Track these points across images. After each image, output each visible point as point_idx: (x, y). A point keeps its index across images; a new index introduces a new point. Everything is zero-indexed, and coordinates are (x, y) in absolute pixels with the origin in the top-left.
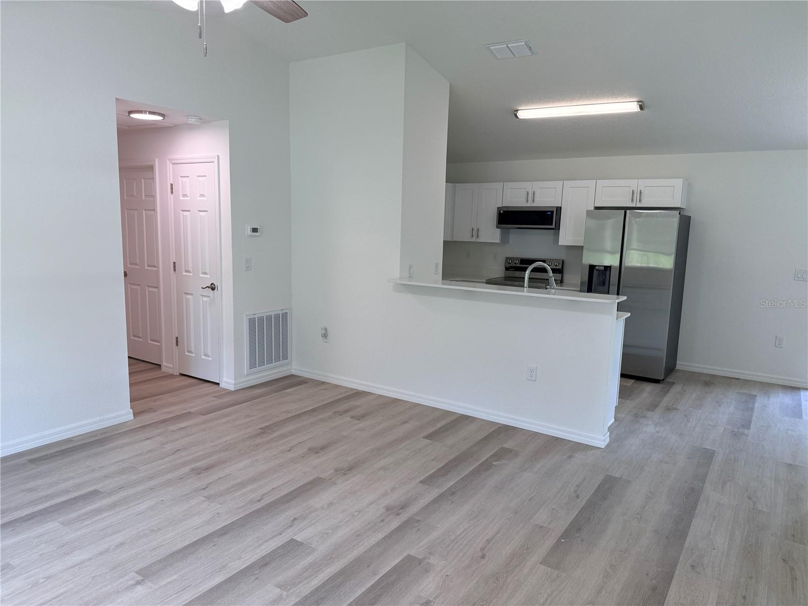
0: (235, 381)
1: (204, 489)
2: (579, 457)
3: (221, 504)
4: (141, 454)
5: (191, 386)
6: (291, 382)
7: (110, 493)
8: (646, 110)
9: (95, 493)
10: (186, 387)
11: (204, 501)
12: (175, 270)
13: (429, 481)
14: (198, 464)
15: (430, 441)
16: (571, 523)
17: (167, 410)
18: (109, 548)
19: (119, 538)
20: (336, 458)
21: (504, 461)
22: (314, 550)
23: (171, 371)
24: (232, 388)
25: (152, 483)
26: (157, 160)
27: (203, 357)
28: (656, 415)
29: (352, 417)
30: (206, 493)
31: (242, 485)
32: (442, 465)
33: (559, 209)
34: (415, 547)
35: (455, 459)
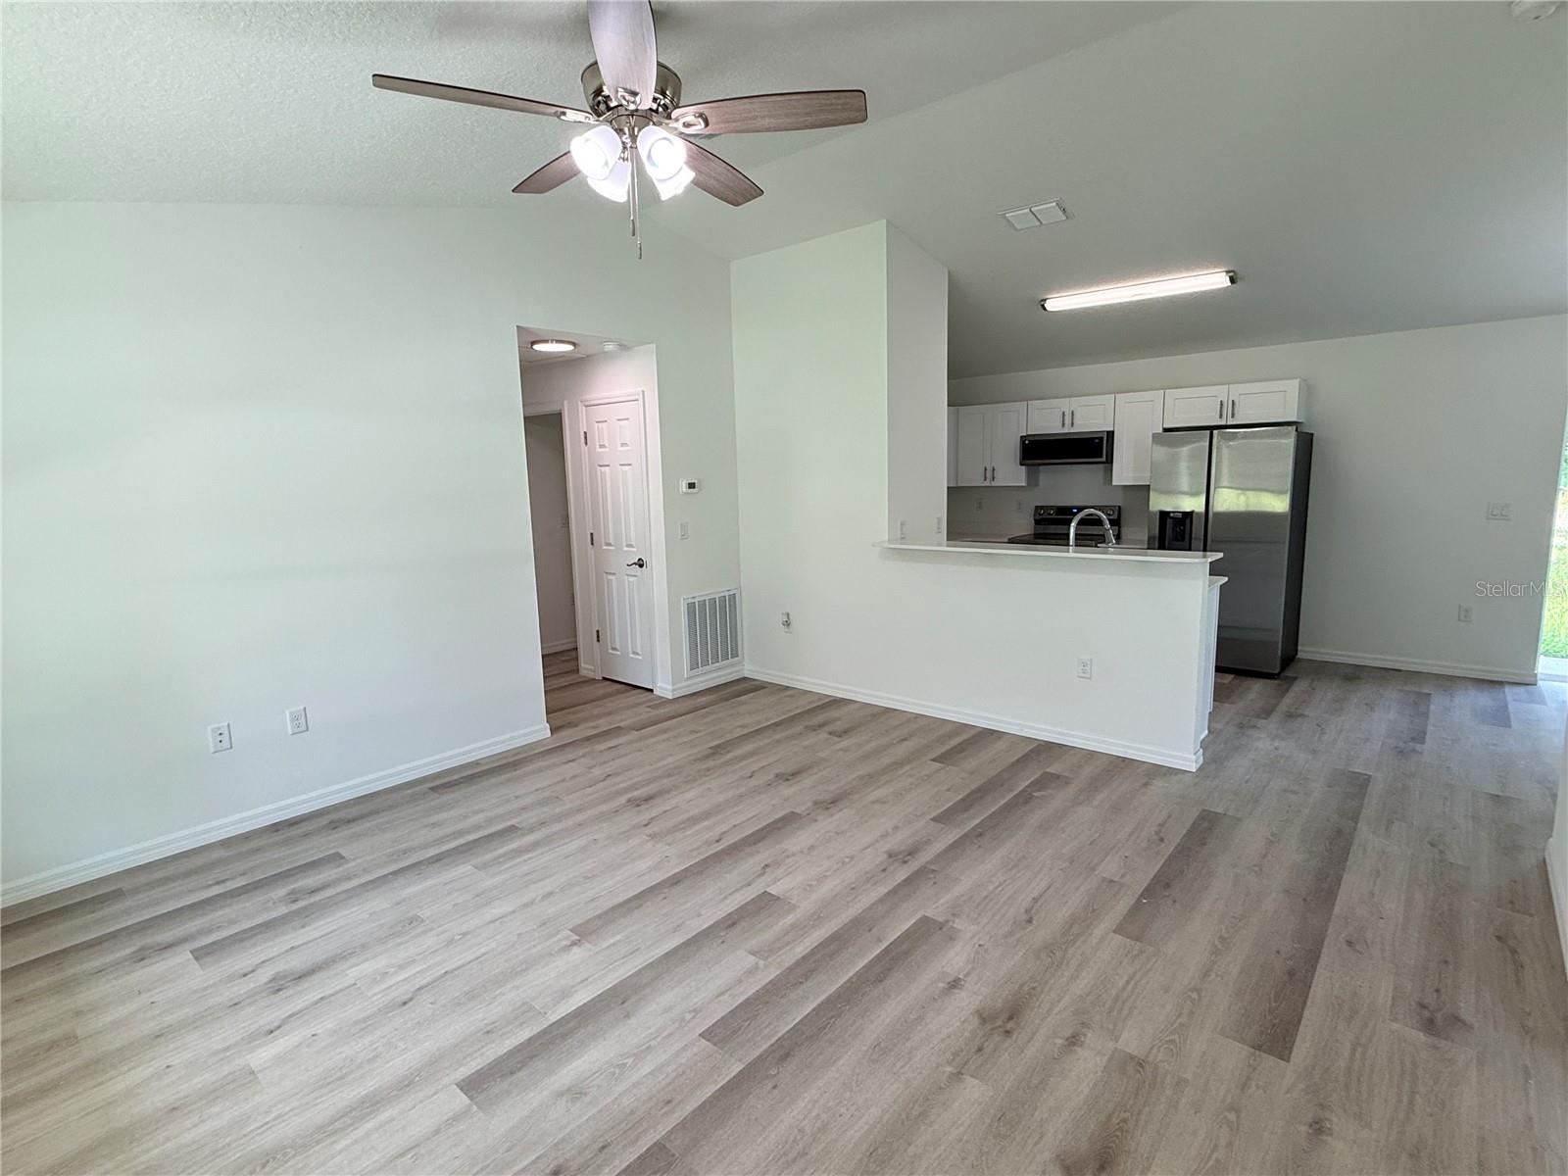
0: (673, 685)
1: (646, 825)
2: (1159, 785)
3: (669, 845)
4: (564, 780)
5: (618, 692)
6: (744, 687)
7: (531, 830)
8: (1239, 285)
9: (512, 829)
10: (611, 695)
11: (647, 841)
12: (592, 544)
13: (943, 819)
14: (635, 794)
15: (942, 765)
16: (1155, 876)
17: (591, 724)
18: (535, 900)
19: (547, 886)
20: (814, 786)
21: (1050, 791)
22: (794, 907)
23: (591, 675)
24: (670, 696)
25: (580, 818)
26: (566, 402)
27: (632, 656)
28: (1272, 724)
29: (830, 733)
30: (649, 830)
31: (694, 821)
32: (961, 797)
33: (1111, 434)
34: (932, 905)
35: (979, 790)
